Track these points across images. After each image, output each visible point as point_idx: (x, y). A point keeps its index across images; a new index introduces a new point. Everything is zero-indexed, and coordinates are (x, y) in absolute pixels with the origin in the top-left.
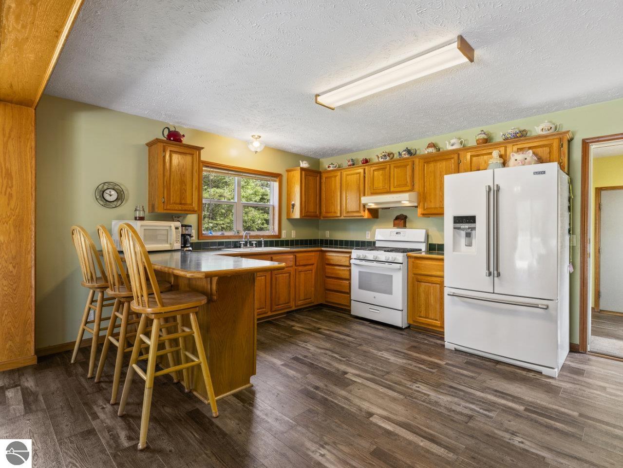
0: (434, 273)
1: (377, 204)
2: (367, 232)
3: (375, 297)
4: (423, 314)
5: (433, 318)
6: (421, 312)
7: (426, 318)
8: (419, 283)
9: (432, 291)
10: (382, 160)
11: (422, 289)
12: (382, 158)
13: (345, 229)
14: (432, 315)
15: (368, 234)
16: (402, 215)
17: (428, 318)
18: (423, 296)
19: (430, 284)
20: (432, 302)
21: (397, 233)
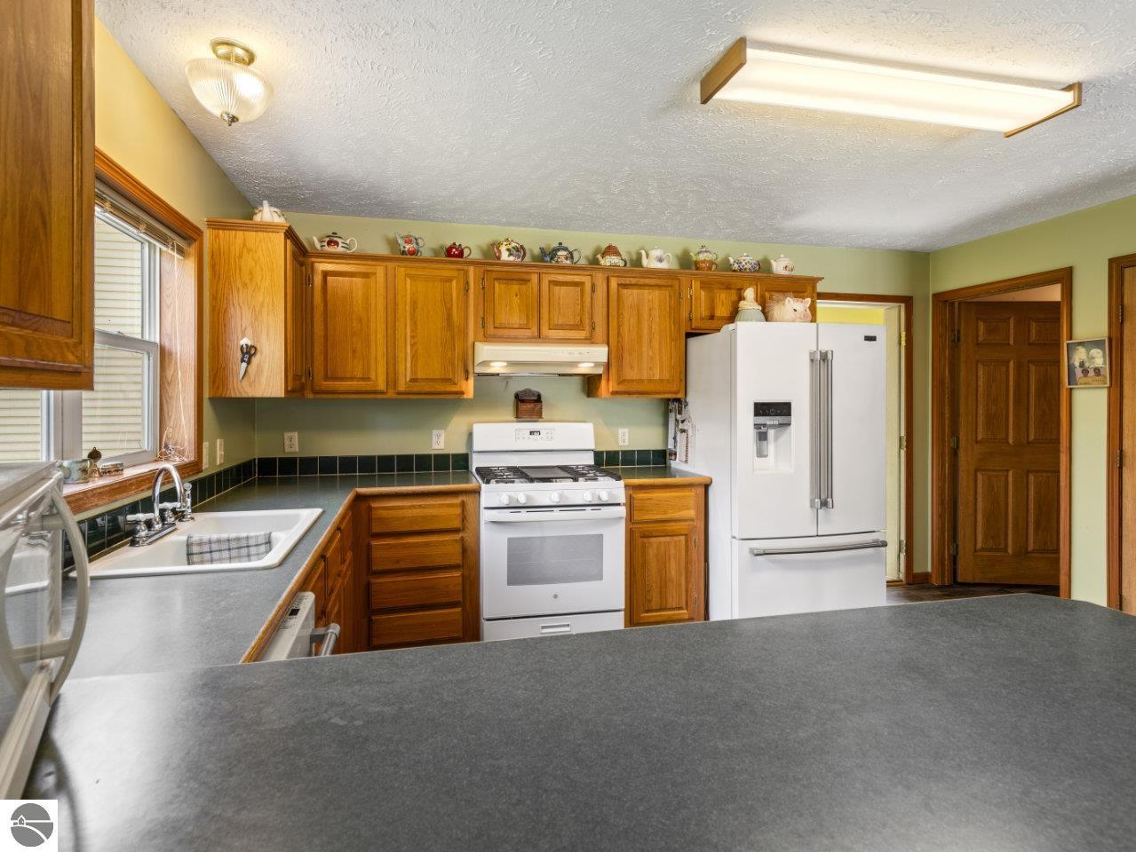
0: (676, 515)
1: (511, 364)
2: (435, 432)
3: (556, 596)
4: (655, 604)
5: (674, 606)
6: (650, 601)
7: (660, 610)
8: (645, 540)
9: (672, 551)
10: (512, 258)
11: (652, 552)
12: (510, 255)
13: (360, 426)
14: (672, 602)
15: (438, 436)
16: (530, 391)
17: (665, 609)
18: (653, 565)
19: (667, 539)
20: (673, 573)
21: (532, 433)
